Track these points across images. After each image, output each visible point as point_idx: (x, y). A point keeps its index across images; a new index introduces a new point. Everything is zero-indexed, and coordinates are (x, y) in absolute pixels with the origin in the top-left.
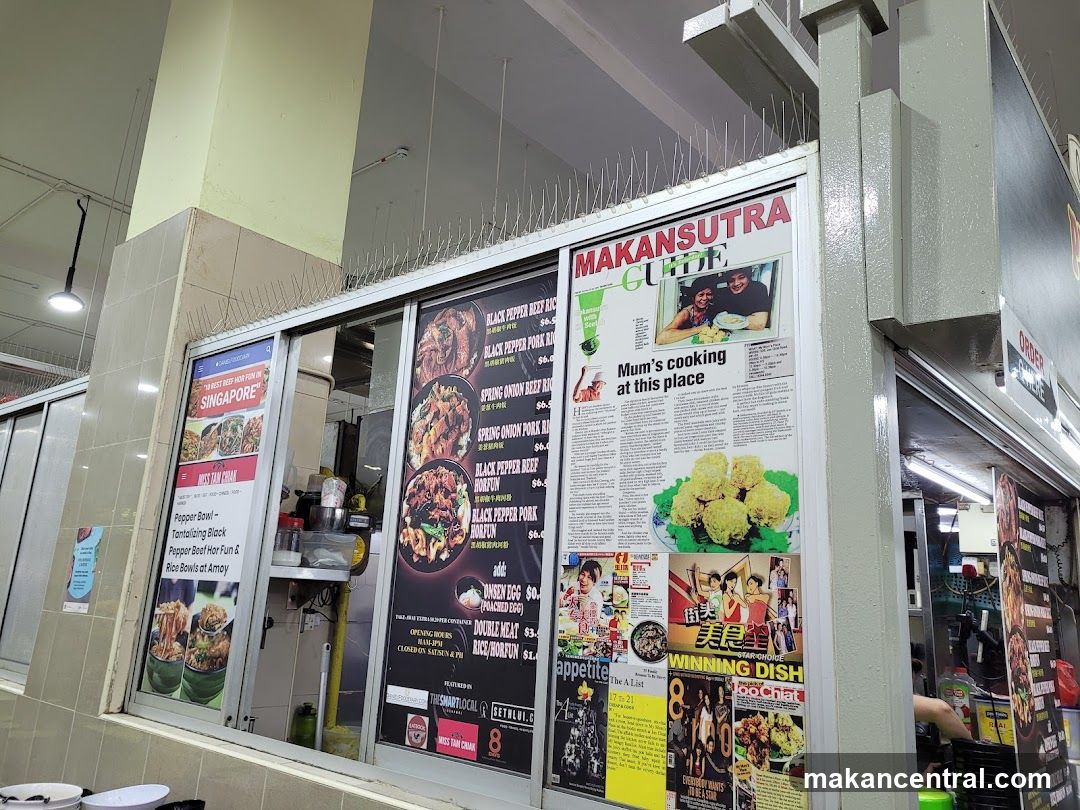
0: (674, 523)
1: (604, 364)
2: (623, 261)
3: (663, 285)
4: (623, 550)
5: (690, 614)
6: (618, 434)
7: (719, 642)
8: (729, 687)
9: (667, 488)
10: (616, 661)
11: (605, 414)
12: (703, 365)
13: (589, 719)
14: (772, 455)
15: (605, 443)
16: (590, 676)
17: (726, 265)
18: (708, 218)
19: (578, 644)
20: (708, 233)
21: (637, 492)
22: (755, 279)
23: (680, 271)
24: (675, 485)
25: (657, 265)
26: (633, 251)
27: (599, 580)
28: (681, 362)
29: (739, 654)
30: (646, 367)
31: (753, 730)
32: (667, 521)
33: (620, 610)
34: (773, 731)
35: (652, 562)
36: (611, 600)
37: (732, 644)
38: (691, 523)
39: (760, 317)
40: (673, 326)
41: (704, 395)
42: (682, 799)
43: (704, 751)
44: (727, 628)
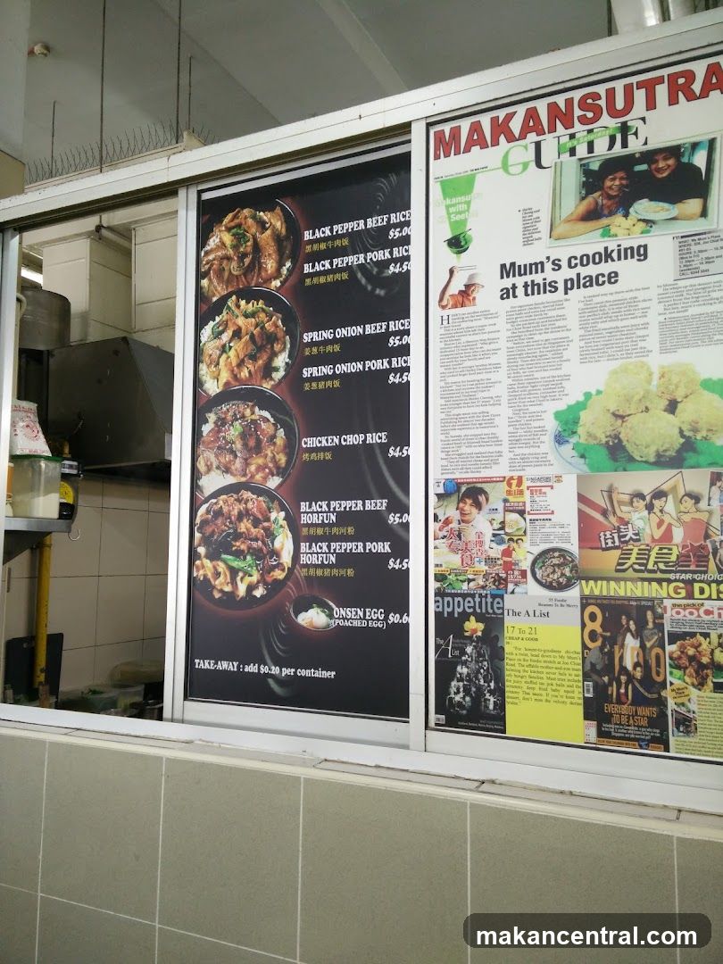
0: (582, 441)
1: (482, 263)
2: (502, 139)
3: (558, 169)
4: (516, 474)
5: (606, 537)
6: (503, 344)
7: (646, 565)
8: (659, 610)
9: (572, 403)
10: (513, 592)
11: (483, 322)
12: (617, 263)
13: (479, 655)
15: (486, 355)
16: (478, 611)
17: (646, 143)
18: (619, 86)
19: (461, 578)
20: (620, 104)
21: (532, 409)
22: (685, 160)
23: (582, 151)
24: (581, 398)
25: (549, 144)
26: (516, 126)
27: (486, 508)
28: (586, 260)
29: (672, 576)
30: (538, 267)
31: (691, 652)
32: (574, 440)
33: (515, 538)
34: (717, 651)
35: (555, 485)
36: (502, 528)
37: (662, 566)
38: (604, 440)
39: (694, 204)
40: (574, 217)
41: (619, 296)
42: (606, 727)
43: (631, 678)
44: (656, 550)
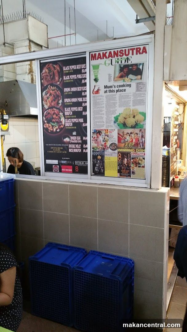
0: (119, 123)
1: (101, 84)
2: (104, 58)
3: (115, 66)
4: (107, 129)
5: (122, 141)
6: (105, 103)
7: (128, 146)
9: (117, 115)
11: (101, 97)
12: (126, 87)
14: (140, 109)
15: (102, 105)
17: (131, 62)
18: (127, 49)
19: (97, 149)
20: (127, 53)
21: (110, 116)
22: (138, 67)
23: (120, 62)
24: (119, 114)
25: (114, 60)
27: (101, 135)
28: (120, 86)
29: (133, 148)
30: (111, 87)
31: (135, 161)
32: (117, 122)
33: (107, 141)
34: (139, 161)
35: (114, 131)
36: (104, 139)
37: (131, 146)
38: (122, 123)
39: (139, 76)
40: (118, 77)
41: (126, 94)
42: (121, 174)
43: (125, 165)
44: (130, 143)
